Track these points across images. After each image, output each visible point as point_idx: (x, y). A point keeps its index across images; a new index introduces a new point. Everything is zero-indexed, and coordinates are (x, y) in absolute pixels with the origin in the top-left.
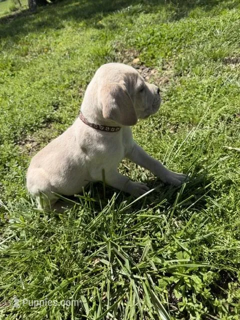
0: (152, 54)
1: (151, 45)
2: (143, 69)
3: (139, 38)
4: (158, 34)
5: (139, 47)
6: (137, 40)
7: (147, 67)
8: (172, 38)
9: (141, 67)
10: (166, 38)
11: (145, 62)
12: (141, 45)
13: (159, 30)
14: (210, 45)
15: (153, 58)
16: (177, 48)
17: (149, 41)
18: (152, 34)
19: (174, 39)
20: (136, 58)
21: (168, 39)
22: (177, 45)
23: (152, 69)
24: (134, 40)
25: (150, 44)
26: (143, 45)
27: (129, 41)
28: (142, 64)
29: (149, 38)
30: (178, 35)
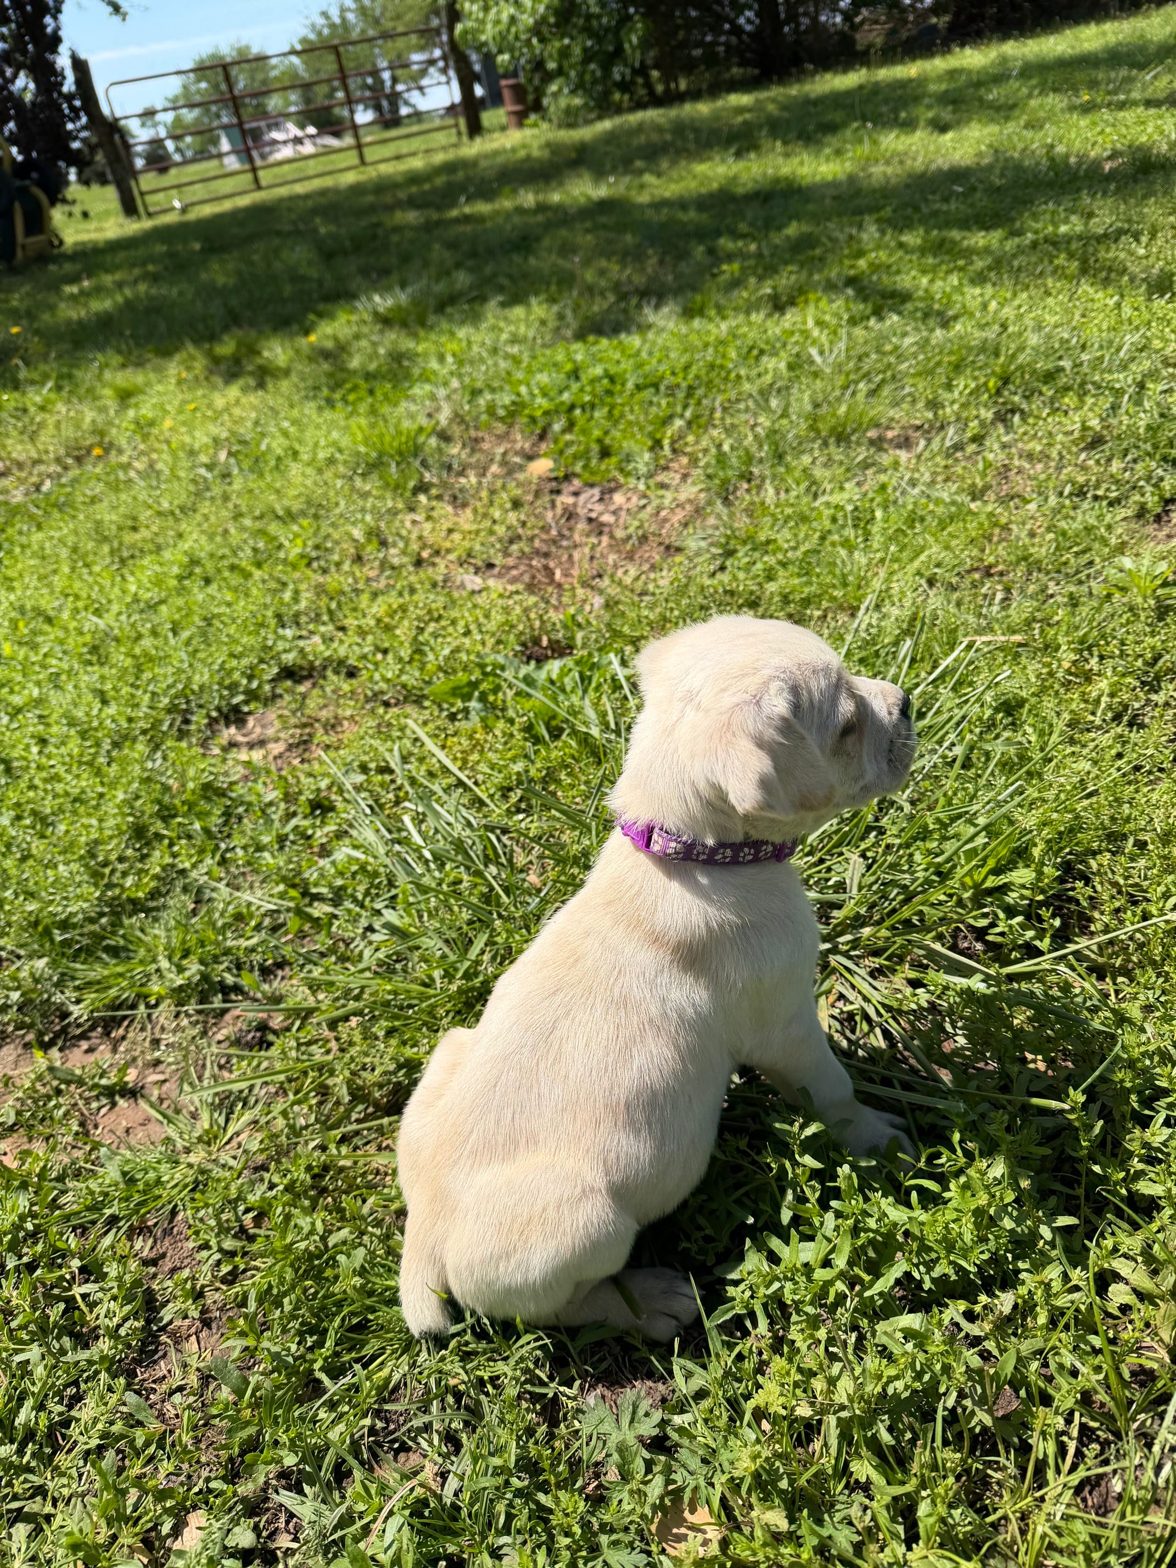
0: (599, 441)
1: (578, 412)
2: (576, 494)
3: (523, 390)
4: (598, 371)
5: (533, 420)
6: (518, 395)
7: (592, 485)
8: (656, 386)
9: (567, 488)
10: (630, 385)
11: (578, 468)
12: (538, 413)
13: (596, 359)
14: (806, 398)
15: (605, 453)
16: (688, 414)
17: (566, 396)
18: (575, 374)
19: (662, 388)
20: (530, 458)
21: (639, 388)
22: (685, 407)
23: (612, 491)
24: (506, 399)
25: (572, 407)
26: (546, 413)
27: (482, 401)
28: (567, 478)
29: (567, 388)
30: (673, 374)
